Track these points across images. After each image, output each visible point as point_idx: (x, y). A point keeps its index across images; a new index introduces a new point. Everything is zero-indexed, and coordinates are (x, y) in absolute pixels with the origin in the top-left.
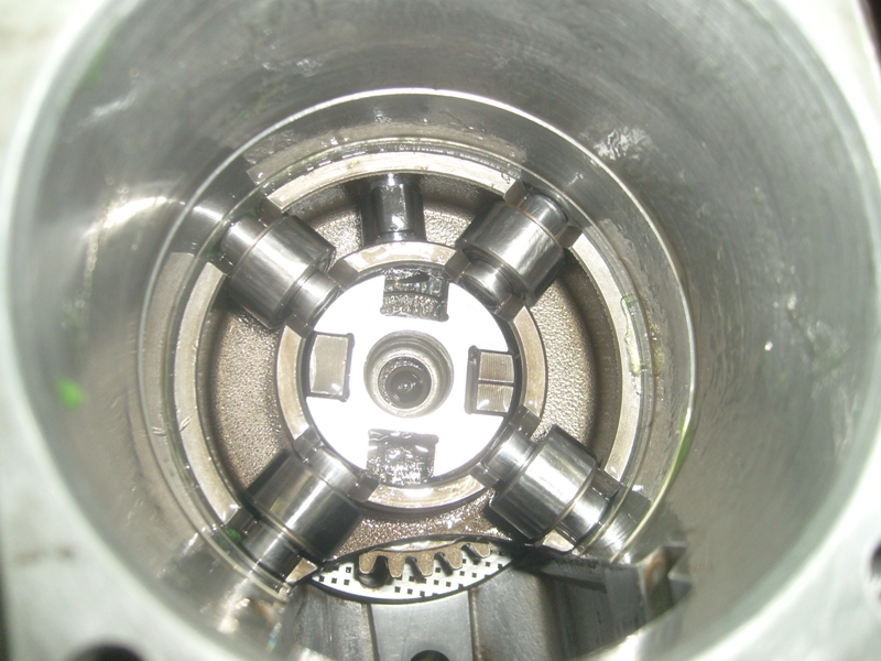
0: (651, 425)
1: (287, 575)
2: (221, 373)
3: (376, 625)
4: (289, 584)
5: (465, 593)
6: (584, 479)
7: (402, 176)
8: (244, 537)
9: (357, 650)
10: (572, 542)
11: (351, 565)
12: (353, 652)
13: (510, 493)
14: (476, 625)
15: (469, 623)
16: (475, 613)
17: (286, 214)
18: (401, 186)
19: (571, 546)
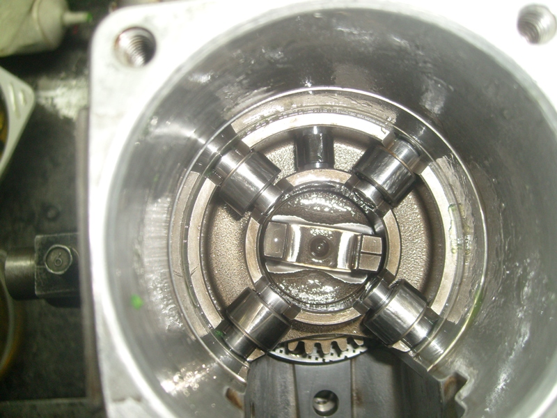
0: (460, 284)
1: (247, 357)
2: (213, 236)
3: (297, 374)
4: (248, 362)
5: (349, 361)
6: (418, 315)
7: (321, 127)
8: (224, 335)
9: (286, 387)
10: (409, 347)
11: (282, 349)
12: (283, 388)
13: (375, 320)
14: (354, 377)
15: (350, 377)
16: (353, 370)
17: (253, 149)
18: (321, 135)
19: (409, 349)
